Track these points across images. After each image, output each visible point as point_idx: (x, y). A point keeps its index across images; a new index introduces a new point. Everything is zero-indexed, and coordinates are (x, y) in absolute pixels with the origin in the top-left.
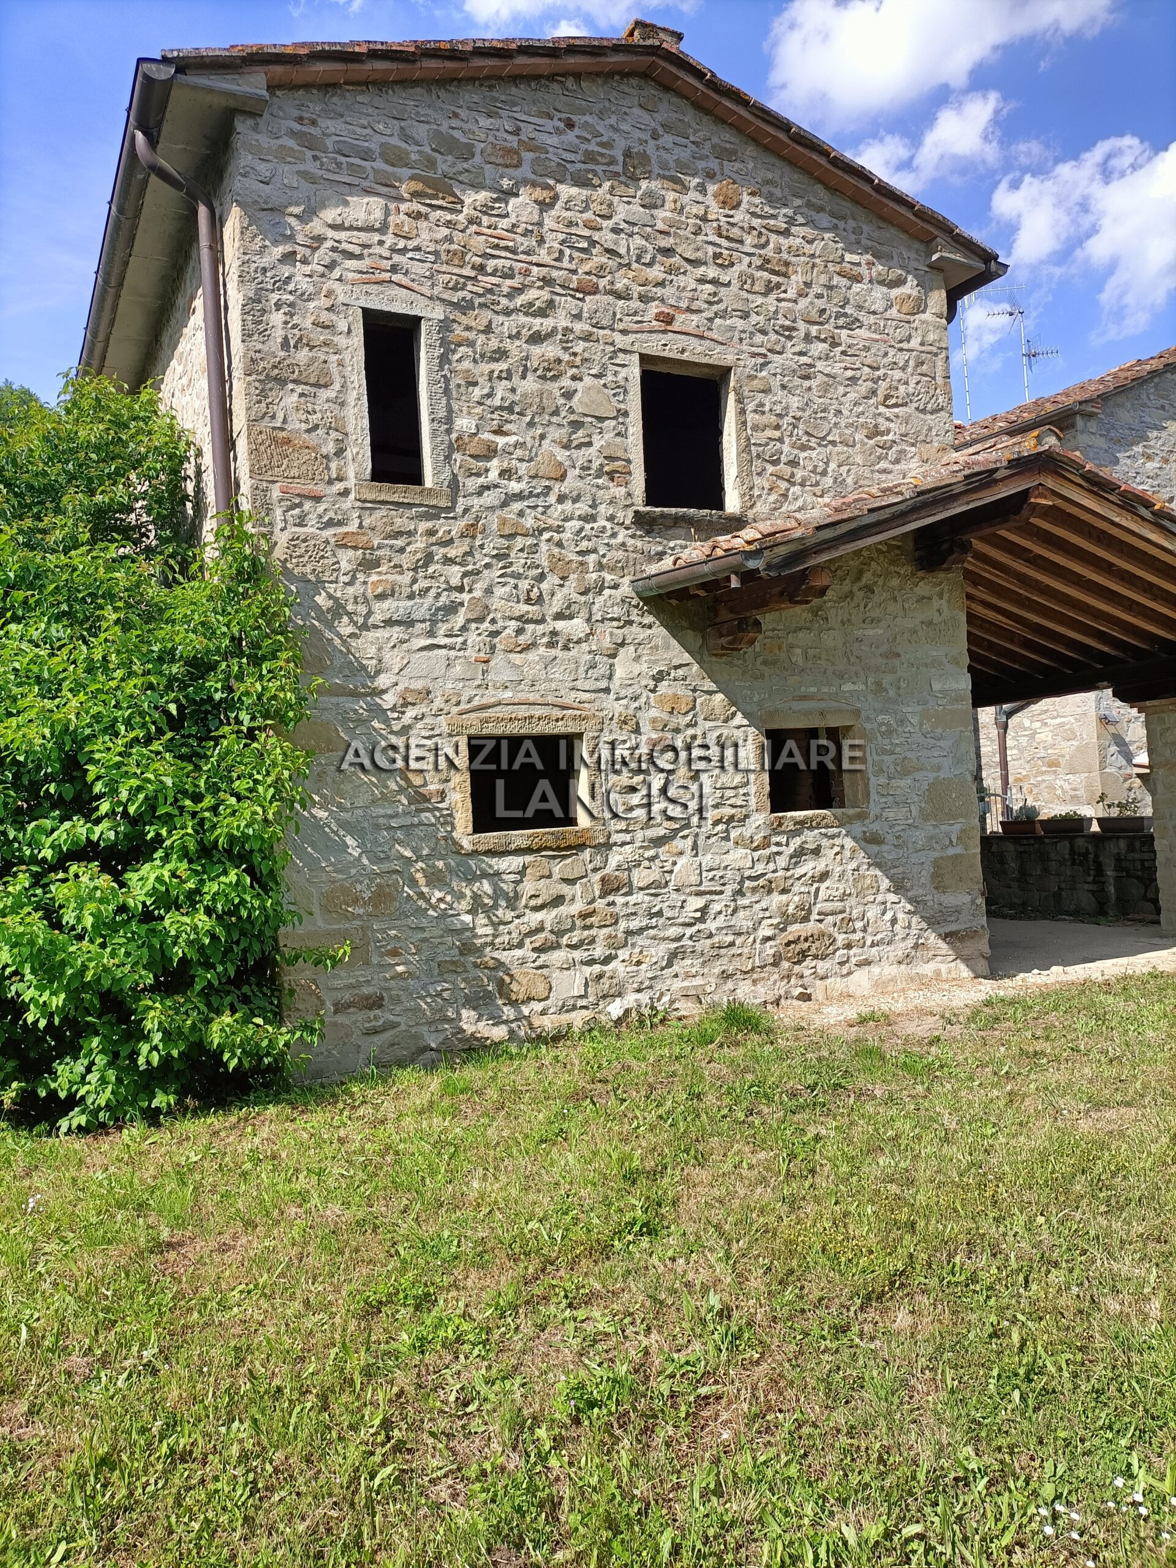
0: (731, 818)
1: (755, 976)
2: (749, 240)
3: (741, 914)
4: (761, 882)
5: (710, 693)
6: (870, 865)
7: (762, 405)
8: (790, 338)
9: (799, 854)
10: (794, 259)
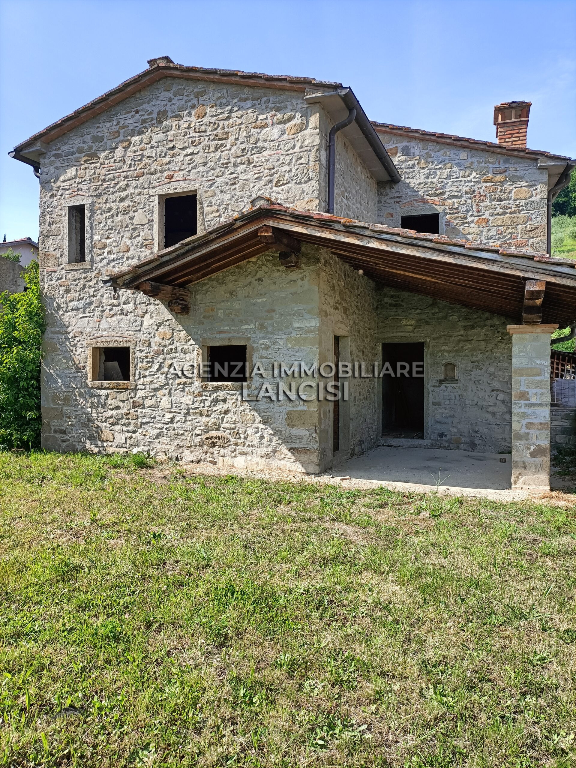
0: (185, 383)
1: (192, 449)
2: (209, 129)
3: (188, 423)
4: (197, 411)
5: (181, 331)
6: (251, 410)
7: (211, 203)
8: (227, 168)
9: (216, 401)
10: (230, 130)
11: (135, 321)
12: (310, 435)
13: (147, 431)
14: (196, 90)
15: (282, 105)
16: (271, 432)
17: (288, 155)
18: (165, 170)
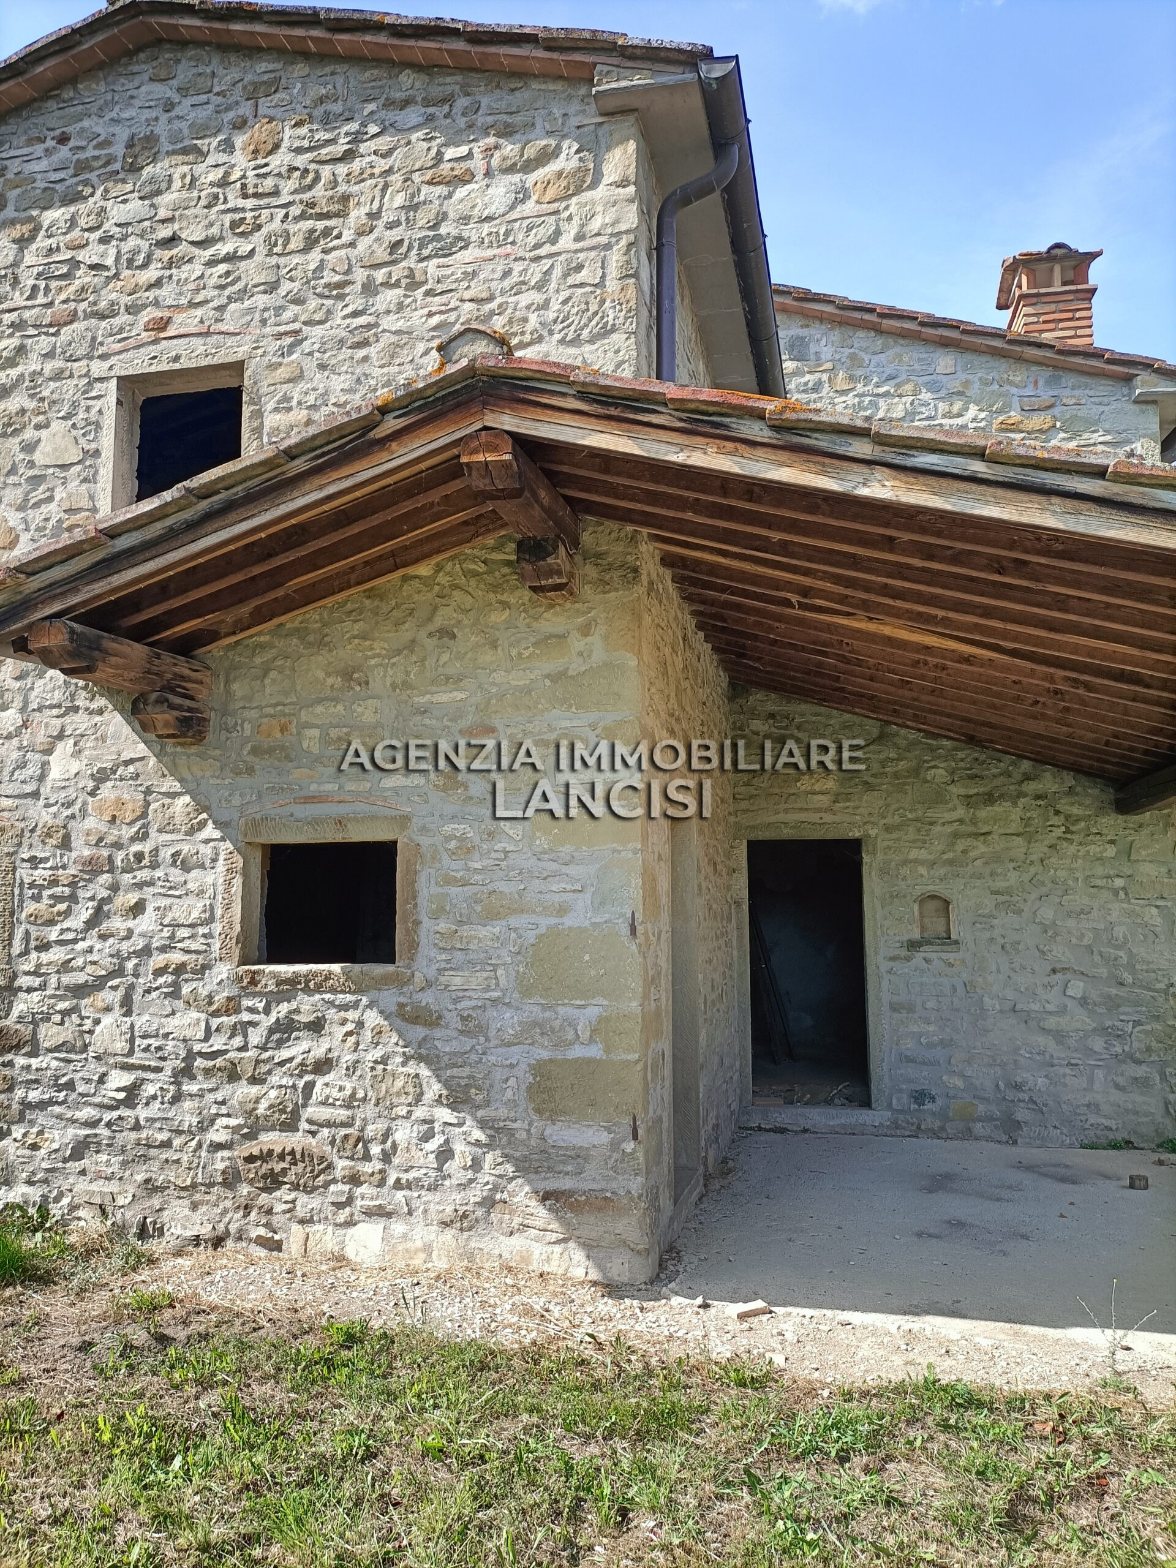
0: (180, 969)
1: (198, 1197)
2: (288, 186)
3: (187, 1104)
4: (219, 1062)
5: (173, 795)
6: (407, 1059)
7: (286, 399)
8: (341, 297)
9: (285, 1030)
10: (355, 189)
11: (22, 765)
12: (614, 1146)
13: (40, 1133)
14: (249, 78)
15: (517, 119)
16: (478, 1135)
17: (537, 259)
18: (145, 306)
